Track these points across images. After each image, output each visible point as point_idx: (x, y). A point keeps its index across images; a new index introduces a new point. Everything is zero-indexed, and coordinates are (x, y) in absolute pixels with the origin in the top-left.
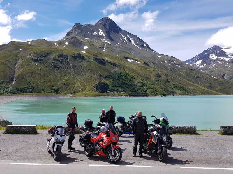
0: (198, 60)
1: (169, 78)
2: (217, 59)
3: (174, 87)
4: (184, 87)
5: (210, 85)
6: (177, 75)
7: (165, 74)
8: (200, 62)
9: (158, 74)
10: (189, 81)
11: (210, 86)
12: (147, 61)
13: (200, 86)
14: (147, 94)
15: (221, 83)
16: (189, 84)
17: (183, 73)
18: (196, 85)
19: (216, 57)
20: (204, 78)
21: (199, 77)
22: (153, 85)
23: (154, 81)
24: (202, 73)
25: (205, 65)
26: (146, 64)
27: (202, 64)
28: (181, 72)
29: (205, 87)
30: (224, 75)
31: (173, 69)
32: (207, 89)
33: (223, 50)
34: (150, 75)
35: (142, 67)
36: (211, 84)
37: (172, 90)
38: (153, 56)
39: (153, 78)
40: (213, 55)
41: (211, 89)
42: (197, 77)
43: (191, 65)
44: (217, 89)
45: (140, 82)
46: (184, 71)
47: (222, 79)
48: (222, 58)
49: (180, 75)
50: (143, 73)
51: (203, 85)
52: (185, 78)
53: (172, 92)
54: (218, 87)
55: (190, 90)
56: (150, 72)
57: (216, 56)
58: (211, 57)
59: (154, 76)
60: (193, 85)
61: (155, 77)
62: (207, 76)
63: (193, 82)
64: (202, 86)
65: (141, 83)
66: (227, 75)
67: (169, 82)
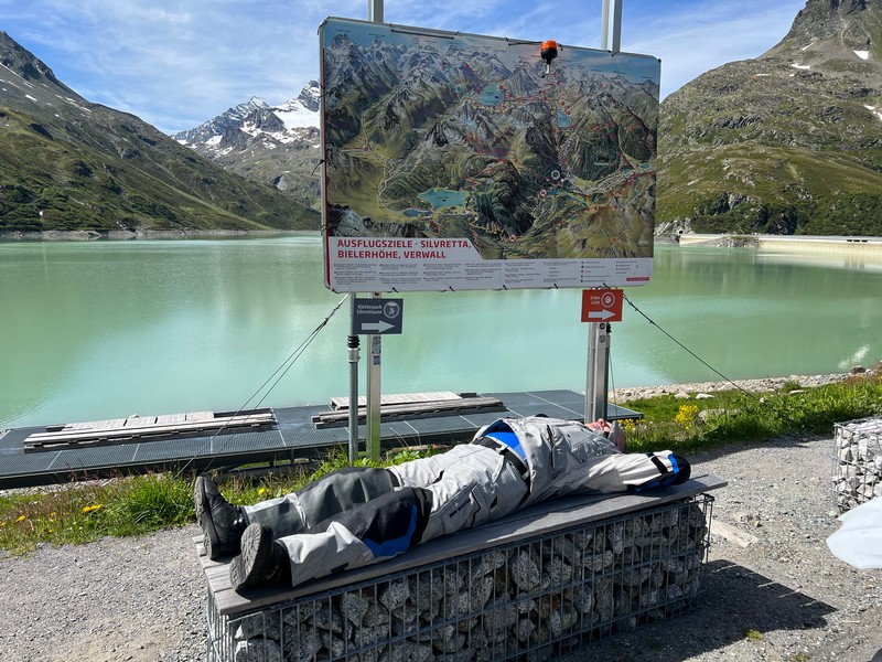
0: (212, 135)
1: (120, 180)
2: (261, 136)
3: (133, 206)
4: (165, 208)
5: (239, 204)
6: (149, 172)
7: (108, 167)
8: (217, 139)
9: (82, 164)
10: (184, 190)
11: (242, 207)
12: (42, 119)
13: (213, 206)
14: (39, 224)
15: (268, 201)
16: (183, 198)
17: (167, 166)
18: (202, 202)
19: (259, 131)
20: (224, 185)
21: (212, 182)
22: (60, 196)
23: (66, 185)
24: (221, 171)
25: (231, 148)
26: (38, 128)
27: (223, 144)
28: (160, 163)
29: (227, 209)
30: (277, 180)
31: (136, 153)
32: (233, 216)
33: (276, 113)
34: (52, 166)
35: (24, 137)
36: (243, 201)
37: (128, 215)
38: (68, 108)
39: (65, 178)
40: (251, 125)
41: (242, 216)
42: (206, 181)
43: (194, 147)
44: (258, 215)
45: (12, 187)
46: (170, 161)
47: (270, 191)
48: (274, 135)
49: (158, 173)
50: (26, 159)
51: (222, 204)
52: (172, 183)
53: (126, 219)
54: (259, 210)
55: (185, 215)
56: (52, 156)
57: (258, 127)
58: (245, 129)
59: (67, 168)
60: (194, 202)
61: (70, 174)
62: (234, 180)
63: (194, 195)
64: (218, 205)
65: (18, 189)
66: (286, 180)
67: (118, 191)
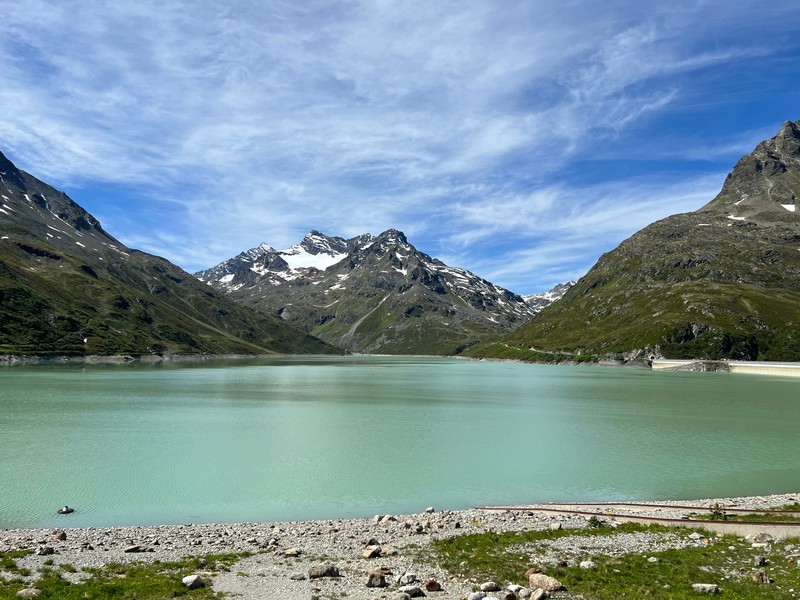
0: (225, 274)
1: (151, 311)
2: (268, 275)
3: (161, 334)
4: (187, 335)
5: (248, 332)
6: (173, 305)
7: (141, 301)
8: (230, 278)
9: (121, 298)
10: (202, 320)
11: (251, 335)
12: (90, 262)
13: (226, 334)
14: (83, 350)
15: (273, 329)
16: (203, 328)
17: (189, 300)
18: (218, 330)
19: (267, 271)
20: (237, 315)
21: (227, 313)
22: (102, 325)
23: (107, 316)
24: (234, 304)
25: (241, 285)
26: (87, 269)
27: (234, 282)
28: (183, 297)
29: (238, 336)
30: (281, 311)
31: (164, 289)
32: (243, 342)
33: (282, 256)
34: (96, 300)
35: (75, 276)
36: (252, 330)
37: (157, 342)
38: (111, 253)
39: (106, 310)
40: (259, 266)
41: (251, 342)
42: (221, 312)
43: (209, 283)
44: (265, 341)
45: (62, 318)
46: (191, 295)
47: (276, 321)
48: (279, 274)
49: (181, 306)
50: (75, 294)
51: (234, 331)
52: (192, 314)
53: (156, 345)
54: (266, 337)
55: (203, 341)
56: (97, 292)
57: (265, 267)
58: (254, 269)
59: (108, 302)
60: (211, 330)
61: (111, 307)
62: (246, 312)
63: (210, 324)
64: (231, 333)
65: (69, 319)
66: (288, 311)
67: (149, 321)
